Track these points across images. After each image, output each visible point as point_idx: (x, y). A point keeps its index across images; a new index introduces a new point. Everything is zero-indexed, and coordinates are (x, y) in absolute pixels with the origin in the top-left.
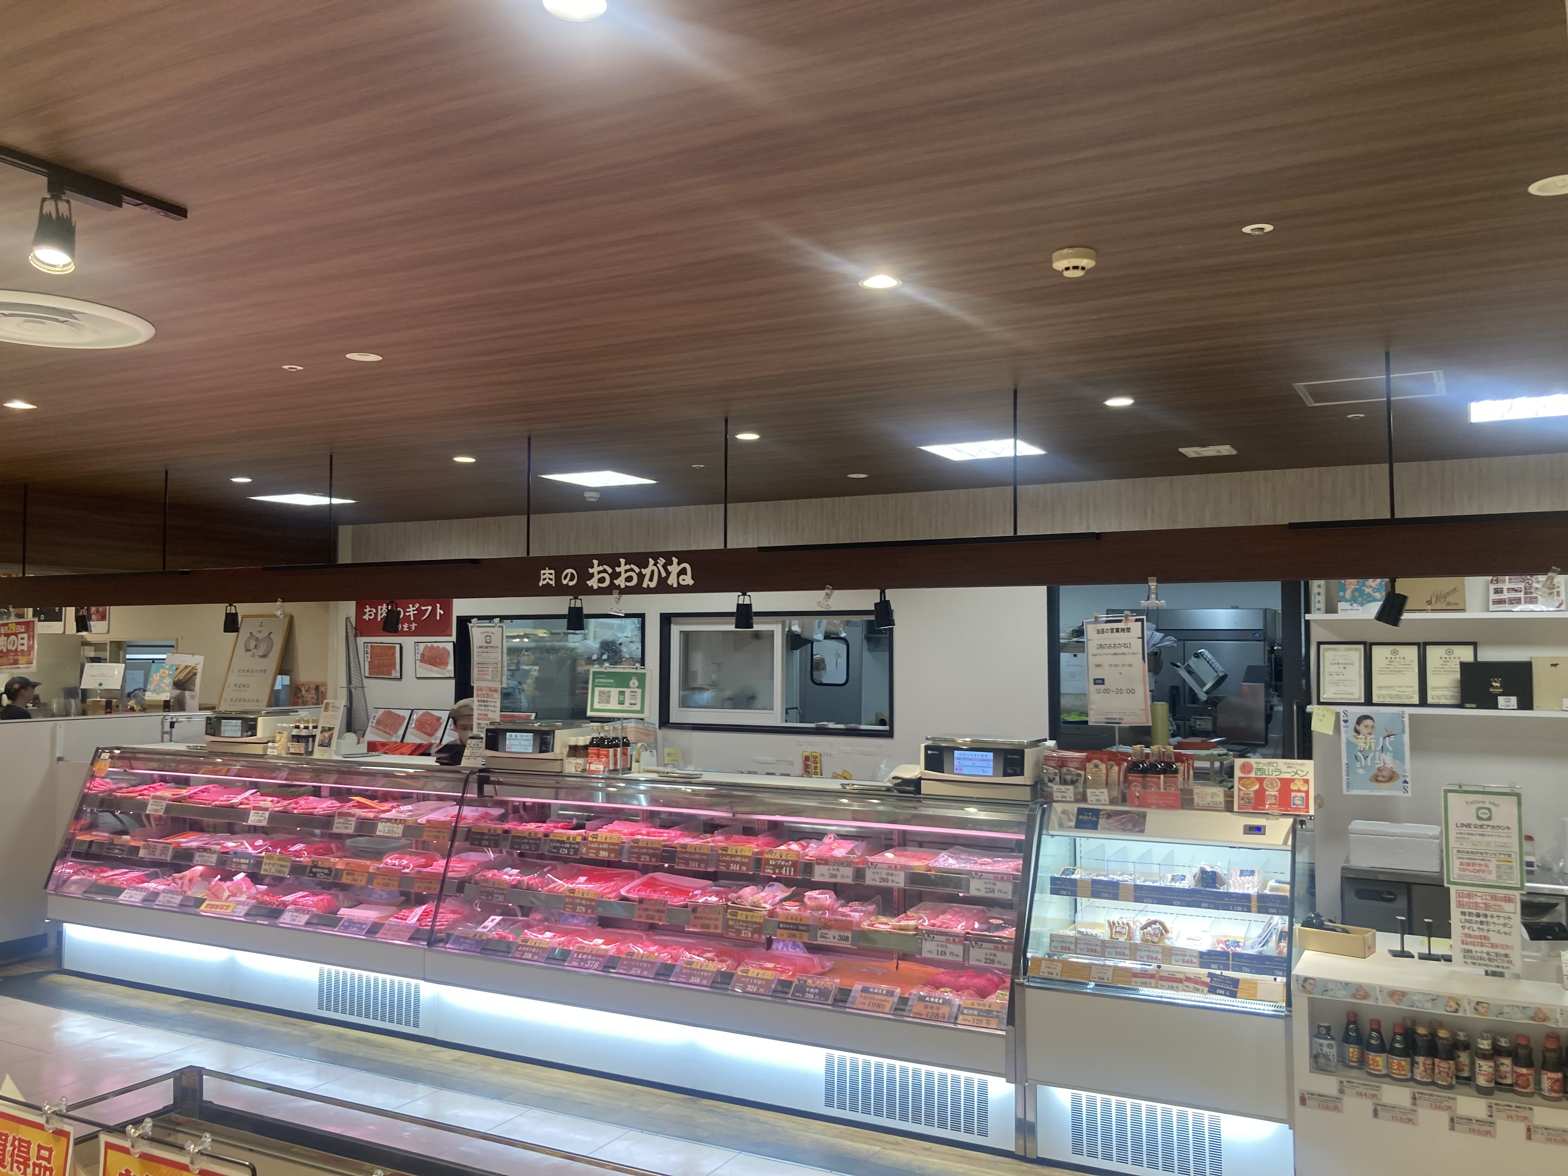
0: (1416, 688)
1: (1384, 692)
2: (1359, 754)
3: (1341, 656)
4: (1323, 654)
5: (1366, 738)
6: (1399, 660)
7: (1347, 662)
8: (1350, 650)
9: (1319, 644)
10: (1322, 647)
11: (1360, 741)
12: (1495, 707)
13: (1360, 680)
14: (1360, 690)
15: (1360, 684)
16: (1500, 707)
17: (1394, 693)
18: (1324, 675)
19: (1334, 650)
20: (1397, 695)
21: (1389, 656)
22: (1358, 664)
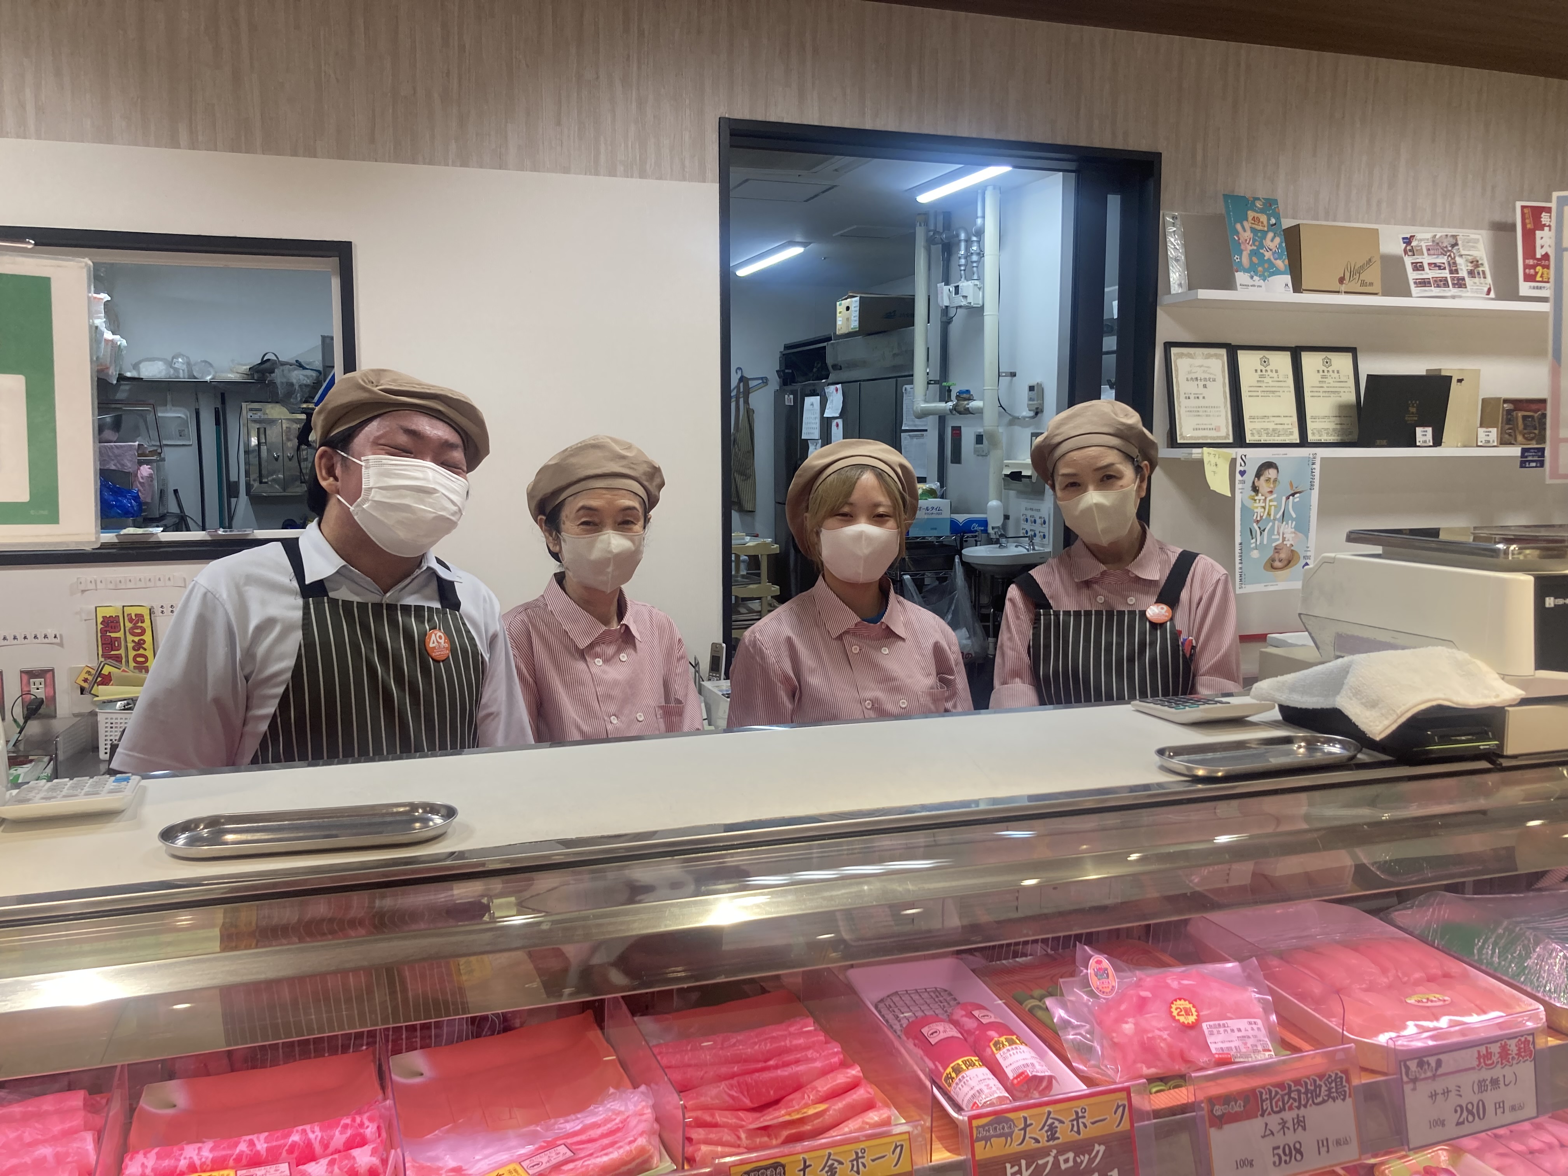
0: (1295, 419)
1: (1258, 425)
2: (1255, 525)
3: (1201, 366)
4: (1175, 362)
5: (1265, 499)
6: (1271, 375)
7: (1207, 376)
8: (1208, 356)
9: (1168, 345)
10: (1174, 350)
11: (1256, 505)
12: (1411, 442)
13: (1225, 406)
14: (1227, 422)
15: (1226, 412)
16: (1418, 444)
17: (1271, 426)
18: (1179, 398)
19: (1190, 356)
20: (1274, 430)
21: (1260, 367)
22: (1222, 380)
